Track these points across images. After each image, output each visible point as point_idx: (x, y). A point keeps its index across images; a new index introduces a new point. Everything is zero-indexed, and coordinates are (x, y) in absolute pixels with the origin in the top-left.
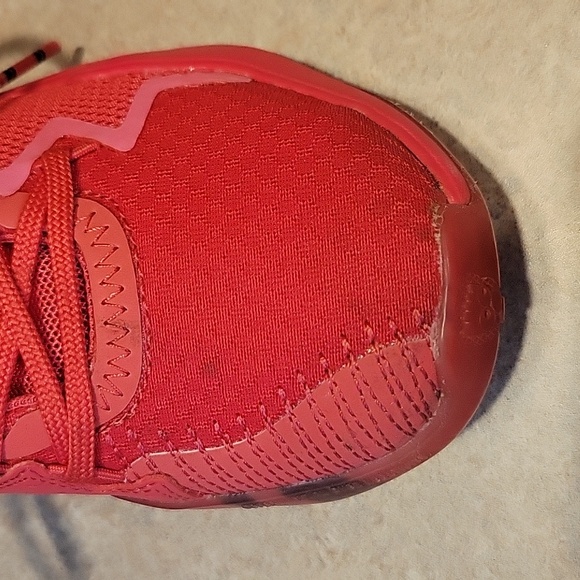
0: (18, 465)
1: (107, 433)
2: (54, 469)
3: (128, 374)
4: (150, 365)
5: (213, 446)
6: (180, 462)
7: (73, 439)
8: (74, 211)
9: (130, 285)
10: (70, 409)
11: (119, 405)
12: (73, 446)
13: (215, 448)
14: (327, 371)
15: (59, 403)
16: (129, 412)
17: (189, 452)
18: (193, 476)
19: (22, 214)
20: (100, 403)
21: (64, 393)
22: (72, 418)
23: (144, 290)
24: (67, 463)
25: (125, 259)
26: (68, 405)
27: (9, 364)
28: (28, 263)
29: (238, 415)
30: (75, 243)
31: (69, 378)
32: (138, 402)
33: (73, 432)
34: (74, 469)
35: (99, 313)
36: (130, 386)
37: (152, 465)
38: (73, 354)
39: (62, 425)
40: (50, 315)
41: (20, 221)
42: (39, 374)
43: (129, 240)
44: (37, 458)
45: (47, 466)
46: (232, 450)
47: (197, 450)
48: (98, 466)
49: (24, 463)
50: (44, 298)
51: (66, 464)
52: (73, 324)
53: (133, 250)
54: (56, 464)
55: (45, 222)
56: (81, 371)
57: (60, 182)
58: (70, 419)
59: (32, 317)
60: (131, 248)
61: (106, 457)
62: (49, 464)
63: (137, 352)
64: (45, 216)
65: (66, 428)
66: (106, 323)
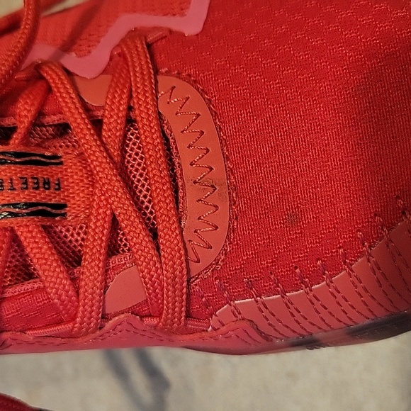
0: (117, 318)
1: (196, 285)
2: (148, 321)
3: (217, 228)
4: (237, 218)
5: (292, 291)
6: (262, 307)
7: (168, 290)
8: (156, 85)
9: (215, 146)
10: (165, 263)
11: (208, 257)
12: (168, 297)
13: (295, 293)
14: (404, 213)
15: (155, 258)
16: (217, 264)
17: (271, 298)
18: (272, 320)
19: (108, 92)
20: (192, 256)
21: (158, 249)
22: (167, 271)
23: (227, 151)
24: (161, 314)
25: (207, 124)
26: (163, 260)
27: (105, 226)
28: (118, 134)
29: (318, 259)
30: (159, 113)
31: (163, 235)
32: (226, 254)
33: (168, 284)
34: (168, 319)
35: (188, 173)
36: (219, 239)
37: (236, 312)
38: (165, 212)
39: (158, 278)
40: (139, 181)
41: (107, 97)
42: (134, 233)
43: (209, 108)
44: (134, 311)
45: (141, 317)
46: (311, 294)
47: (279, 296)
48: (189, 316)
49: (122, 316)
50: (132, 166)
51: (160, 316)
52: (163, 185)
53: (215, 115)
54: (150, 316)
55: (130, 97)
56: (173, 227)
57: (140, 62)
58: (165, 272)
59: (124, 182)
60: (212, 115)
61: (195, 307)
62: (143, 317)
63: (224, 207)
64: (131, 91)
65: (161, 281)
66: (195, 182)
